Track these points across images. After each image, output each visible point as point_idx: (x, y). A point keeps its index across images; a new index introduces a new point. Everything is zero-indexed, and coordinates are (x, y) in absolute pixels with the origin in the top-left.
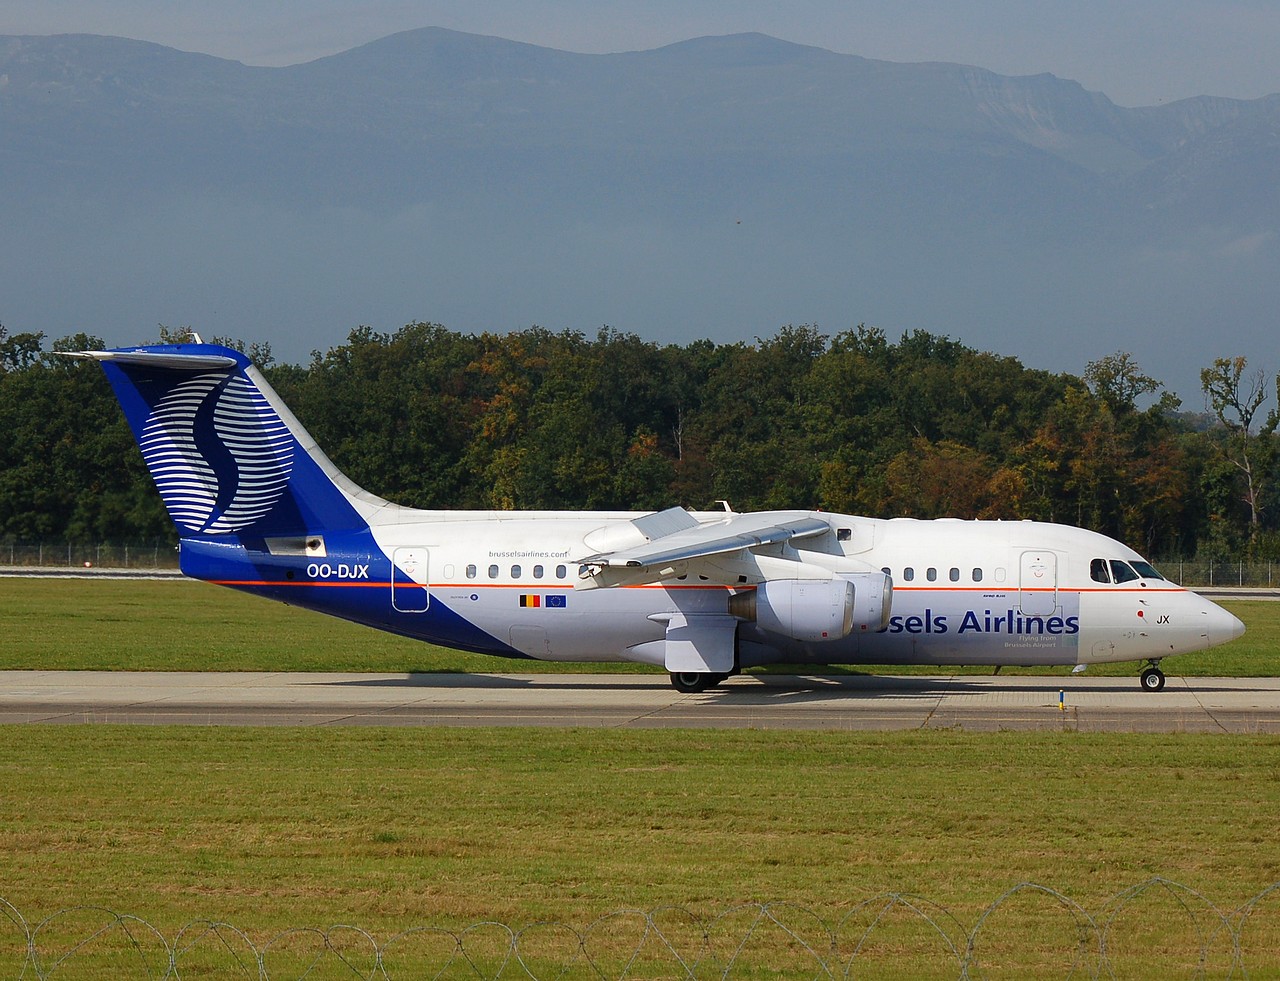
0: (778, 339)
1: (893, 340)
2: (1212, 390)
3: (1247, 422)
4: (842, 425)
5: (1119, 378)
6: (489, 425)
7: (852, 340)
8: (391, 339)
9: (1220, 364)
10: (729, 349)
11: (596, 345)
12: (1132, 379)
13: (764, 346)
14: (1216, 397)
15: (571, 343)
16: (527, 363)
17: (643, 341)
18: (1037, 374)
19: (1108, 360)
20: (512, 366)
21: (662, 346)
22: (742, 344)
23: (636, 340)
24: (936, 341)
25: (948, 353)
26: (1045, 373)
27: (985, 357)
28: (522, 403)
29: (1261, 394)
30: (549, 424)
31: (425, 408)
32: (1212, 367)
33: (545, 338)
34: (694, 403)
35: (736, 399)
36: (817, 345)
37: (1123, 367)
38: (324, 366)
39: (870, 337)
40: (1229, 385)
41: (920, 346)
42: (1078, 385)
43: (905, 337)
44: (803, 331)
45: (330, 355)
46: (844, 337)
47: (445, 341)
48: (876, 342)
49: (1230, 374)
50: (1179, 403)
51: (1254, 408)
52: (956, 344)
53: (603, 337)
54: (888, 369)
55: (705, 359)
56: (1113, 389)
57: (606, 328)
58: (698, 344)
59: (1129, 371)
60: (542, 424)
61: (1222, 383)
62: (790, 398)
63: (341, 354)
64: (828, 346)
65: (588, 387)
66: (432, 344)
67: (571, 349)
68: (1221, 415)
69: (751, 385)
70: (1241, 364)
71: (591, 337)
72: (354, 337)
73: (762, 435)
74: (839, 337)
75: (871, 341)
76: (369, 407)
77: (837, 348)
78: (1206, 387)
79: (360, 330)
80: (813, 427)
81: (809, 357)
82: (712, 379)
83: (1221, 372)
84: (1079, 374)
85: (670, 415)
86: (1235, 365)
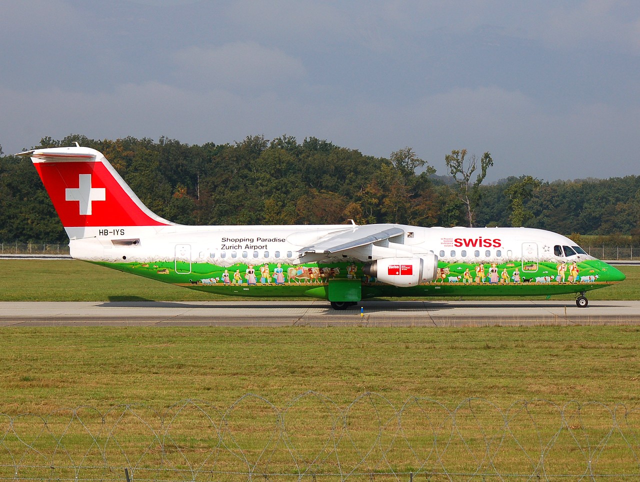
0: (245, 142)
1: (300, 142)
2: (451, 165)
3: (468, 180)
4: (274, 182)
5: (407, 159)
7: (280, 142)
8: (61, 142)
9: (454, 153)
10: (222, 147)
11: (158, 145)
12: (412, 160)
13: (238, 146)
14: (453, 168)
15: (146, 144)
16: (125, 154)
17: (181, 143)
18: (368, 158)
19: (401, 151)
20: (118, 155)
21: (191, 145)
22: (228, 144)
23: (177, 143)
24: (320, 143)
25: (326, 148)
26: (372, 158)
27: (343, 150)
29: (474, 167)
32: (451, 154)
33: (134, 142)
34: (204, 173)
35: (224, 170)
36: (264, 144)
37: (408, 154)
39: (289, 140)
40: (458, 162)
41: (313, 145)
42: (388, 163)
43: (305, 141)
44: (257, 138)
46: (277, 141)
47: (86, 143)
48: (291, 143)
49: (460, 157)
50: (435, 171)
51: (470, 174)
52: (330, 144)
53: (162, 141)
54: (297, 155)
55: (210, 152)
56: (404, 165)
57: (163, 137)
58: (207, 145)
59: (411, 156)
60: (132, 183)
61: (455, 162)
62: (250, 169)
64: (269, 145)
65: (154, 165)
67: (146, 147)
68: (455, 177)
69: (231, 164)
70: (464, 153)
71: (156, 142)
72: (43, 142)
73: (236, 188)
74: (274, 141)
75: (289, 143)
77: (273, 146)
78: (448, 164)
79: (46, 139)
80: (261, 184)
81: (260, 150)
82: (213, 161)
83: (455, 156)
84: (388, 158)
85: (194, 179)
86: (461, 154)
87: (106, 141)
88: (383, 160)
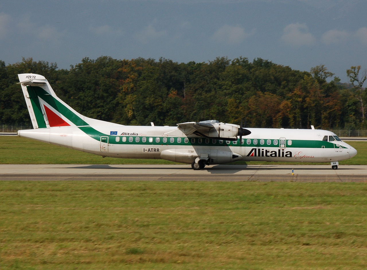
0: (215, 61)
1: (251, 61)
2: (350, 76)
3: (361, 86)
4: (234, 87)
5: (321, 73)
6: (125, 88)
7: (238, 61)
8: (95, 61)
9: (352, 68)
10: (200, 64)
11: (158, 63)
12: (325, 73)
13: (211, 63)
14: (351, 78)
15: (151, 62)
16: (137, 68)
17: (173, 62)
18: (296, 71)
19: (317, 67)
20: (132, 70)
21: (179, 63)
22: (204, 62)
23: (171, 61)
24: (264, 61)
25: (268, 65)
26: (298, 71)
27: (279, 66)
28: (135, 81)
29: (365, 77)
30: (144, 87)
31: (105, 83)
32: (349, 68)
33: (143, 61)
34: (189, 81)
35: (202, 80)
36: (227, 63)
37: (322, 69)
38: (74, 70)
39: (244, 60)
40: (355, 74)
41: (259, 63)
42: (308, 75)
43: (254, 60)
44: (223, 59)
45: (76, 66)
46: (236, 60)
47: (112, 62)
48: (245, 61)
49: (356, 71)
50: (340, 80)
51: (363, 81)
52: (270, 62)
53: (161, 61)
54: (249, 70)
55: (192, 67)
56: (319, 76)
57: (162, 58)
58: (190, 63)
59: (324, 70)
60: (141, 87)
61: (353, 74)
62: (218, 79)
63: (79, 66)
64: (231, 63)
65: (156, 76)
66: (107, 63)
67: (151, 64)
68: (353, 84)
69: (206, 75)
70: (359, 68)
71: (157, 61)
72: (83, 61)
73: (210, 91)
74: (234, 60)
75: (244, 62)
76: (88, 83)
77: (233, 64)
78: (348, 75)
79: (85, 58)
80: (225, 88)
81: (225, 66)
82: (194, 73)
83: (353, 70)
84: (309, 71)
85: (182, 84)
86: (357, 68)
87: (124, 60)
88: (305, 73)
